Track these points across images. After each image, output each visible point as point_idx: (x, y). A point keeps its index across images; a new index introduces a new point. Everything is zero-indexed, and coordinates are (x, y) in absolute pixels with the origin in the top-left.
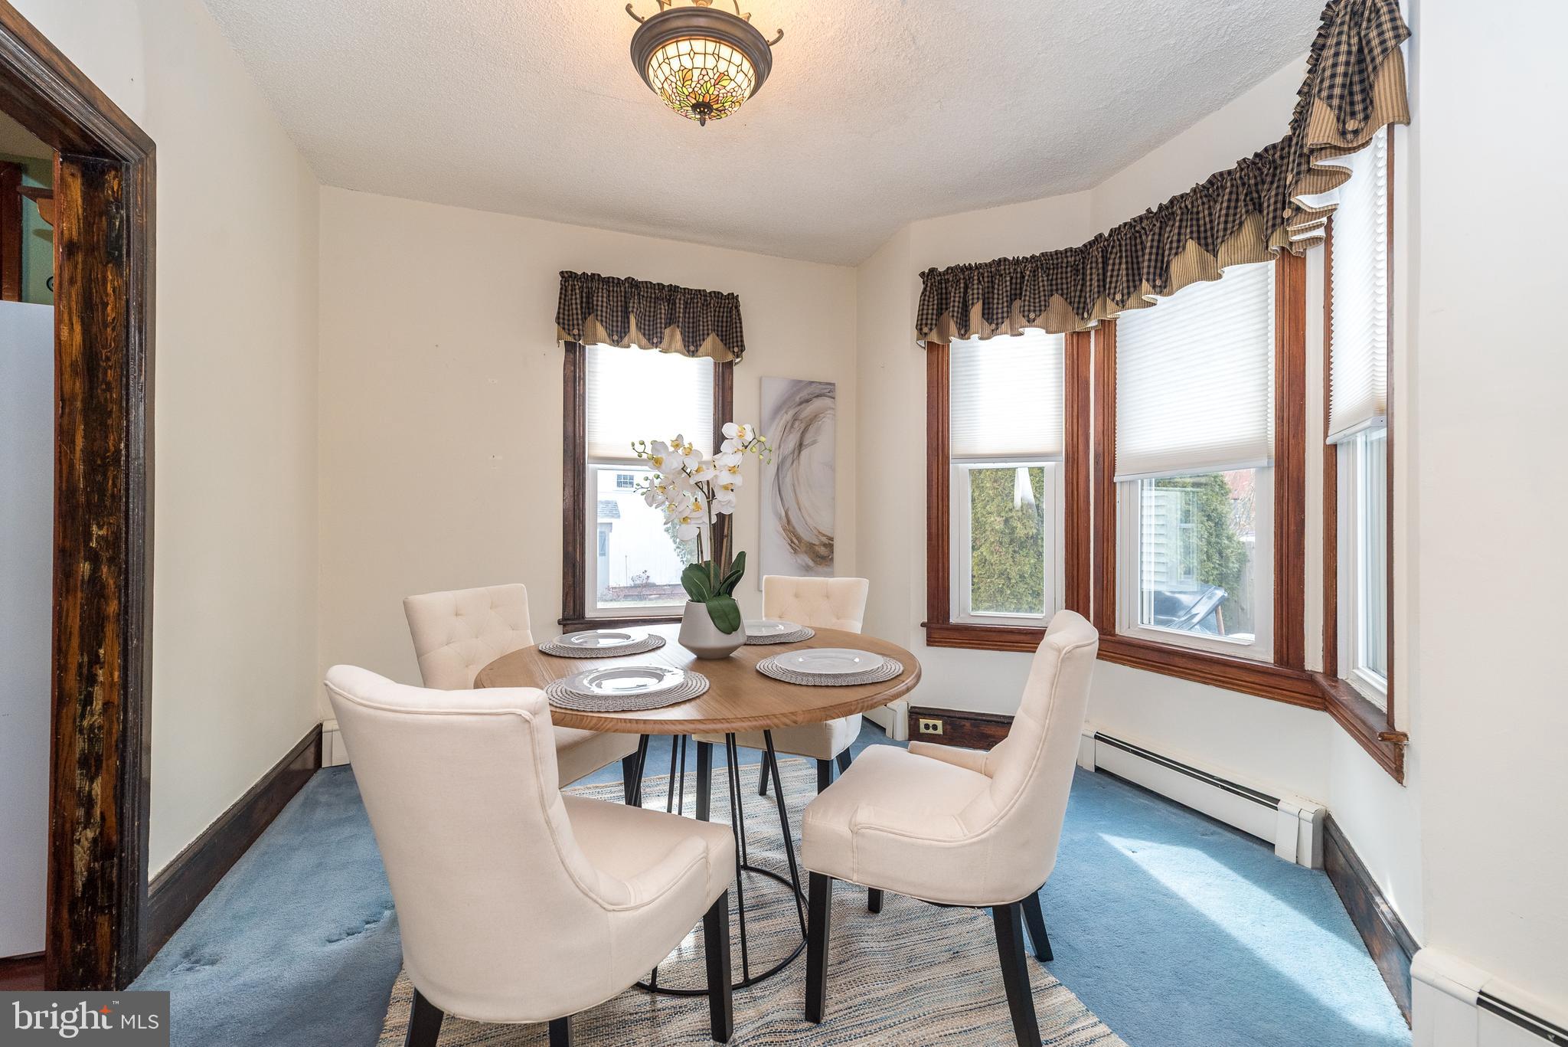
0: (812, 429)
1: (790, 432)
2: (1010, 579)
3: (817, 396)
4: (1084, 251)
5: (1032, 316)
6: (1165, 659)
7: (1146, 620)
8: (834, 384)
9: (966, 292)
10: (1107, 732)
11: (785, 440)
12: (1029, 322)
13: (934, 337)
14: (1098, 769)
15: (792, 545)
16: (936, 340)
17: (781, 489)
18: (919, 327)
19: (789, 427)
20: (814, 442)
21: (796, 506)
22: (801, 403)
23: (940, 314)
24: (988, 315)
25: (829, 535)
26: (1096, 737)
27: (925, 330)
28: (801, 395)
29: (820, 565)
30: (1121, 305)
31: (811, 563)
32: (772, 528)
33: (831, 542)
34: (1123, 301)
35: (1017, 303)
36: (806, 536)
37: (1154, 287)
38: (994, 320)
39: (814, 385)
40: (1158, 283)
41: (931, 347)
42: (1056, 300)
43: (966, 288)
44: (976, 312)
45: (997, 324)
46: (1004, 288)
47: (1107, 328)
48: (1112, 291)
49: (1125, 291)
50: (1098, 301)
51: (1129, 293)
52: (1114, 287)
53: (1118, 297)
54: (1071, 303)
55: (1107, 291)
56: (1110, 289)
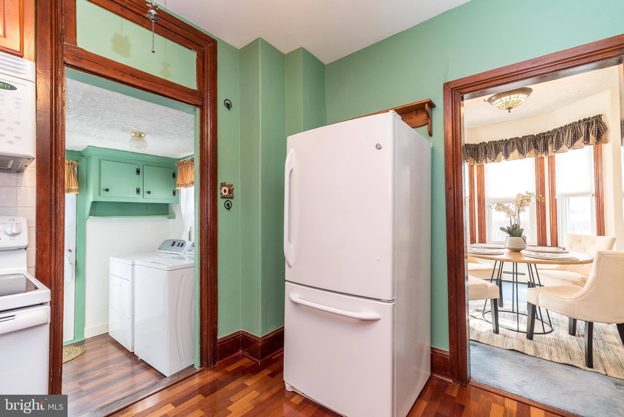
12: (467, 162)
30: (493, 161)
34: (494, 160)
48: (490, 157)
49: (495, 158)
50: (485, 159)
51: (496, 159)
52: (490, 156)
53: (493, 159)
54: (473, 158)
55: (488, 157)
56: (489, 156)
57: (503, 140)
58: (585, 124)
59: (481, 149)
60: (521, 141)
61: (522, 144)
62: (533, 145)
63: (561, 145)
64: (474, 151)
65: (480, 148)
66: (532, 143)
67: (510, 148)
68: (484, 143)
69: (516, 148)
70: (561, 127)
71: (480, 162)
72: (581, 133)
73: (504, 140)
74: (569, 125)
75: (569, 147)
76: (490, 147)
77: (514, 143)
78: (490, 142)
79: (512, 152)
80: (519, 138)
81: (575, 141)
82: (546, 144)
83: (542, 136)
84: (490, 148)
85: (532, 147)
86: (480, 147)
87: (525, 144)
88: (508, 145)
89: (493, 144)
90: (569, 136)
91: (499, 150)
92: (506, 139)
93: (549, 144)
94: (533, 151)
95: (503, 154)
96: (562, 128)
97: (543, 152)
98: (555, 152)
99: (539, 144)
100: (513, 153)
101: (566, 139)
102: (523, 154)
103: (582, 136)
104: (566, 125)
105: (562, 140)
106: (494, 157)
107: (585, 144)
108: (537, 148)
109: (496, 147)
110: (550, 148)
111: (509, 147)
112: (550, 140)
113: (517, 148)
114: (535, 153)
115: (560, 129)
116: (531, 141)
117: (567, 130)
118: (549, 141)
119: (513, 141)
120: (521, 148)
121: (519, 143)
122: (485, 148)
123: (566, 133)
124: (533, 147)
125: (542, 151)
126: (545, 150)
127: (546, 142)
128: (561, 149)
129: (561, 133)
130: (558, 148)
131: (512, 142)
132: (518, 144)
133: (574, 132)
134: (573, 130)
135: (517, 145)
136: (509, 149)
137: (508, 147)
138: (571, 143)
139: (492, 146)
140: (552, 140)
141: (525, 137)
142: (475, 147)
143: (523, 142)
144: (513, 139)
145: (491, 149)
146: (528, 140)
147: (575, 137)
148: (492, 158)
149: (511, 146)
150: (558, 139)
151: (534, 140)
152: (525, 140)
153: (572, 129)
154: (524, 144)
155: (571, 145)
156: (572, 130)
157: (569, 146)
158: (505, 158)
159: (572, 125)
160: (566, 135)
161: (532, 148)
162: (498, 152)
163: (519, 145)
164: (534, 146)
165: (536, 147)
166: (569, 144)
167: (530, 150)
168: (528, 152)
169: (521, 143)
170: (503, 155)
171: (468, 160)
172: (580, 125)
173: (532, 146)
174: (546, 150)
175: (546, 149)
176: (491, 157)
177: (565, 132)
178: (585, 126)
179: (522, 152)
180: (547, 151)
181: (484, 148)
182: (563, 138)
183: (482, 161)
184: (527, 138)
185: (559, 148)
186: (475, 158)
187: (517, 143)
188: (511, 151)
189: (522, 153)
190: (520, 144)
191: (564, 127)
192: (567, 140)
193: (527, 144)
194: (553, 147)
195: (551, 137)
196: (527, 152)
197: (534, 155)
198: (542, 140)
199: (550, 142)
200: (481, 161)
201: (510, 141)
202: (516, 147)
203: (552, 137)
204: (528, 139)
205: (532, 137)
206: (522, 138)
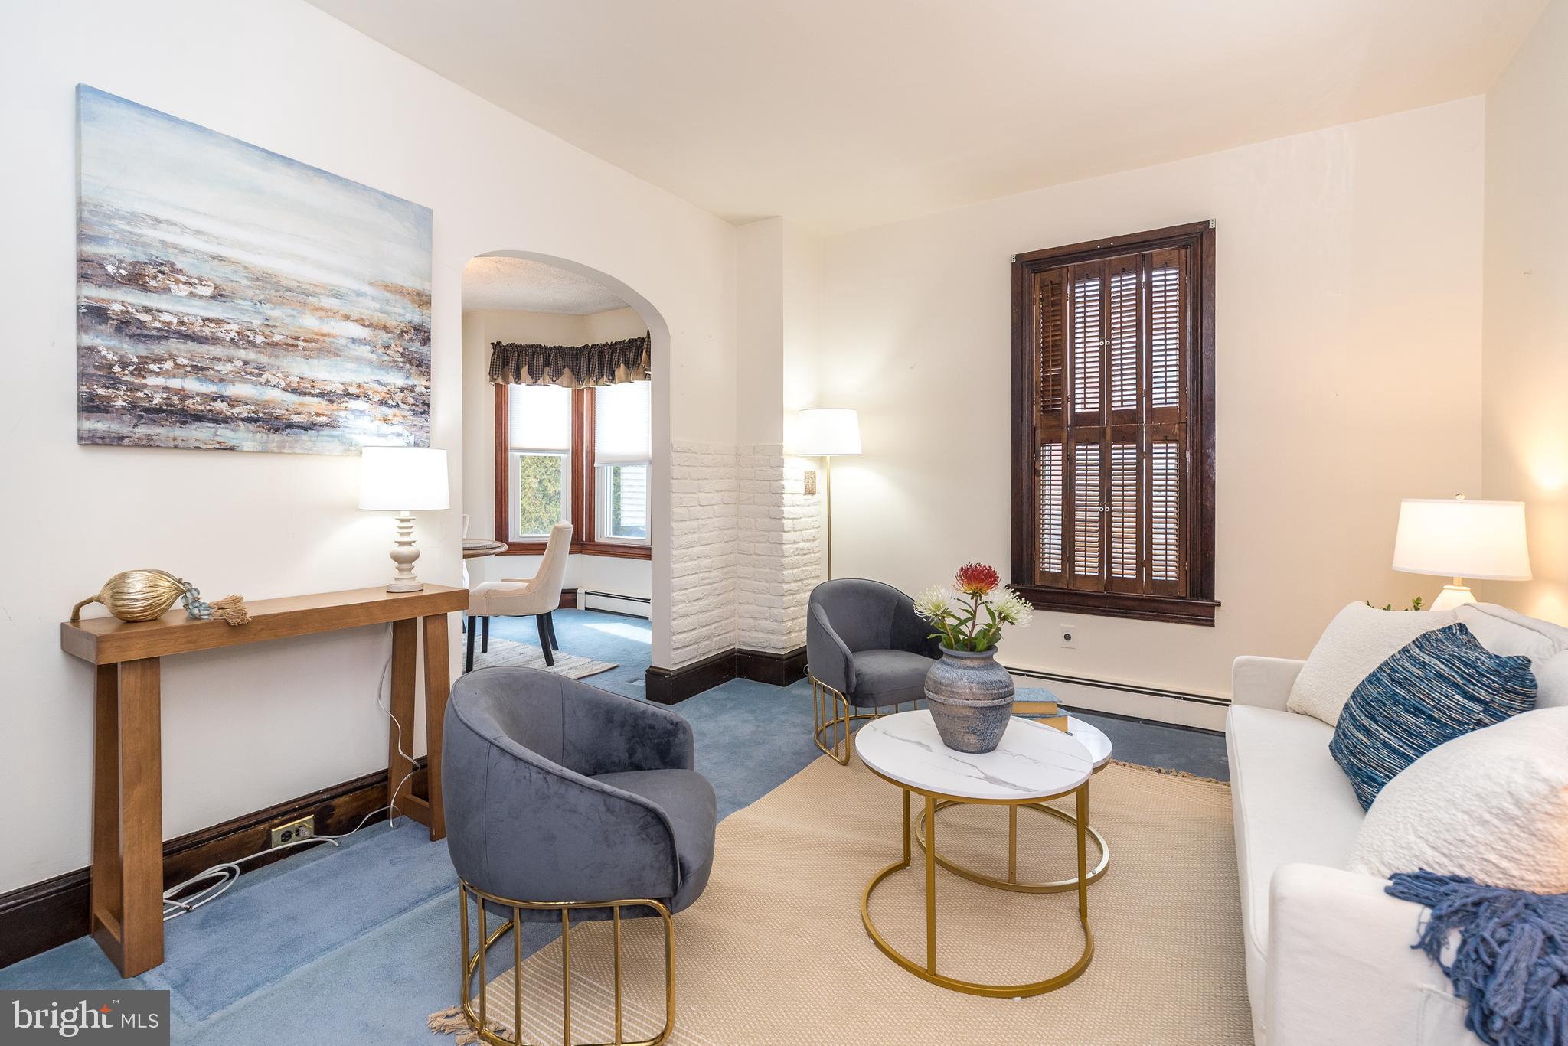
2: (543, 523)
4: (580, 350)
5: (554, 379)
6: (610, 549)
7: (608, 533)
9: (518, 359)
10: (590, 590)
13: (500, 381)
14: (587, 609)
16: (501, 383)
18: (491, 374)
23: (503, 367)
24: (531, 373)
26: (586, 593)
27: (495, 377)
35: (547, 369)
37: (609, 379)
38: (535, 377)
40: (611, 378)
41: (497, 386)
42: (566, 371)
43: (518, 356)
44: (524, 371)
45: (536, 379)
46: (539, 360)
47: (592, 391)
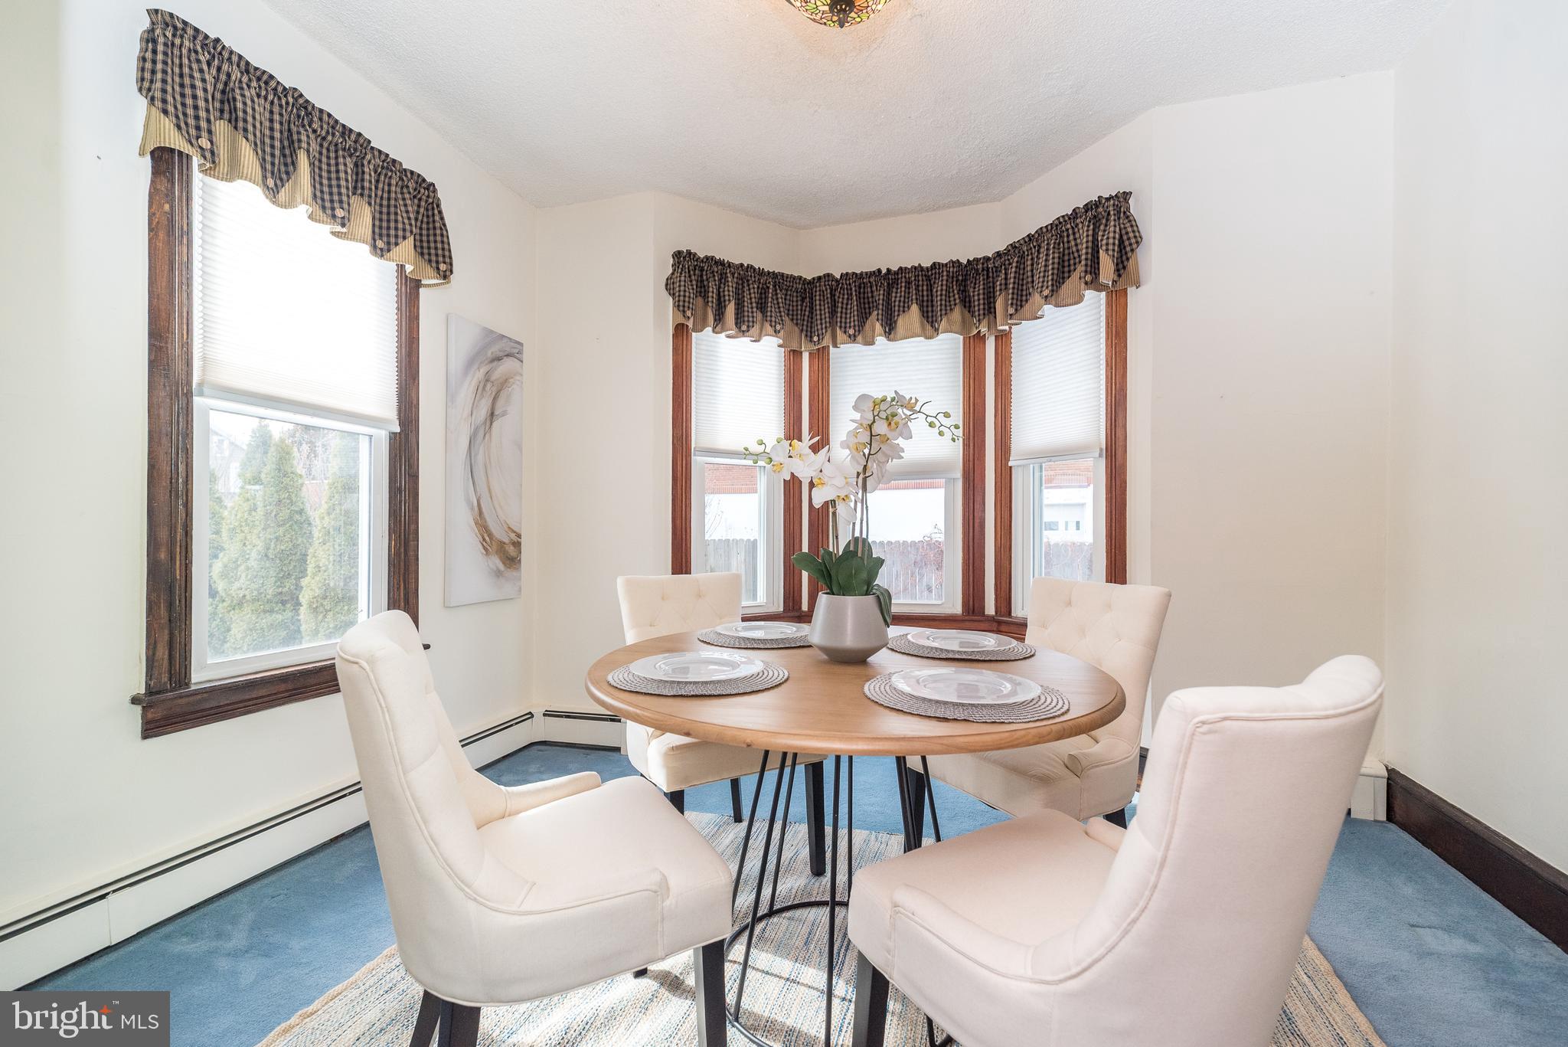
0: (503, 395)
1: (482, 396)
3: (507, 355)
8: (521, 344)
9: (720, 287)
11: (477, 406)
12: (775, 332)
15: (484, 543)
17: (474, 470)
19: (481, 389)
20: (504, 414)
21: (488, 495)
22: (492, 361)
25: (518, 531)
28: (493, 350)
29: (510, 568)
30: (852, 338)
31: (501, 567)
32: (464, 519)
33: (519, 540)
36: (499, 533)
37: (882, 331)
39: (505, 340)
40: (887, 329)
43: (720, 282)
45: (748, 327)
48: (843, 325)
49: (857, 328)
50: (829, 330)
51: (859, 331)
52: (846, 323)
53: (851, 332)
54: (797, 324)
55: (839, 324)
56: (841, 322)
57: (879, 271)
58: (1090, 222)
59: (820, 295)
60: (929, 279)
61: (931, 291)
62: (958, 293)
63: (1026, 295)
64: (799, 303)
65: (818, 293)
66: (955, 287)
67: (898, 299)
68: (831, 278)
69: (915, 301)
70: (1028, 236)
71: (815, 339)
72: (1076, 255)
73: (884, 271)
74: (1049, 227)
75: (1046, 297)
76: (846, 291)
77: (909, 283)
78: (847, 274)
79: (904, 311)
80: (922, 268)
81: (1061, 281)
82: (990, 292)
83: (981, 266)
84: (846, 296)
85: (955, 300)
86: (818, 289)
87: (939, 288)
88: (894, 290)
89: (855, 282)
90: (1045, 262)
91: (871, 305)
92: (888, 269)
93: (998, 293)
94: (957, 314)
95: (880, 317)
96: (1030, 240)
97: (981, 317)
98: (1011, 315)
99: (974, 292)
100: (906, 315)
101: (1040, 273)
102: (932, 322)
103: (1080, 262)
104: (1041, 228)
105: (1030, 279)
106: (854, 326)
107: (1086, 283)
108: (967, 305)
109: (862, 295)
110: (999, 305)
111: (897, 296)
112: (1000, 279)
113: (917, 299)
114: (964, 321)
115: (1026, 242)
116: (952, 282)
117: (1042, 245)
118: (998, 283)
119: (907, 276)
120: (928, 301)
121: (923, 285)
122: (833, 295)
123: (1041, 256)
124: (957, 301)
125: (979, 315)
126: (986, 312)
127: (990, 287)
128: (1027, 307)
129: (1028, 255)
130: (1019, 303)
131: (903, 280)
132: (920, 288)
133: (1061, 250)
134: (1059, 244)
135: (917, 289)
136: (895, 302)
137: (894, 295)
138: (1052, 285)
139: (851, 289)
140: (1006, 279)
141: (939, 268)
142: (805, 290)
143: (932, 282)
144: (907, 271)
145: (848, 299)
146: (947, 276)
147: (1063, 267)
148: (850, 327)
149: (901, 292)
150: (1021, 277)
151: (960, 278)
152: (937, 276)
153: (1056, 240)
154: (935, 290)
155: (1053, 291)
156: (1055, 243)
157: (1046, 292)
158: (885, 332)
159: (1057, 226)
160: (1041, 261)
161: (955, 305)
162: (867, 311)
163: (923, 291)
164: (960, 298)
165: (967, 303)
166: (1047, 287)
167: (951, 309)
168: (946, 314)
169: (927, 285)
170: (878, 320)
171: (778, 327)
172: (1077, 225)
173: (957, 296)
174: (991, 313)
175: (990, 310)
176: (848, 325)
177: (1038, 251)
178: (1088, 226)
179: (930, 314)
180: (992, 317)
181: (829, 295)
182: (1032, 271)
183: (821, 337)
184: (943, 271)
185: (1021, 306)
186: (803, 325)
187: (918, 286)
188: (901, 309)
189: (930, 320)
190: (925, 288)
191: (1037, 236)
192: (1042, 274)
193: (942, 290)
194: (1006, 300)
195: (1003, 272)
196: (941, 315)
197: (957, 326)
198: (981, 278)
199: (1001, 285)
200: (818, 336)
201: (900, 276)
202: (914, 297)
203: (1005, 269)
204: (945, 273)
205: (955, 270)
206: (932, 270)
